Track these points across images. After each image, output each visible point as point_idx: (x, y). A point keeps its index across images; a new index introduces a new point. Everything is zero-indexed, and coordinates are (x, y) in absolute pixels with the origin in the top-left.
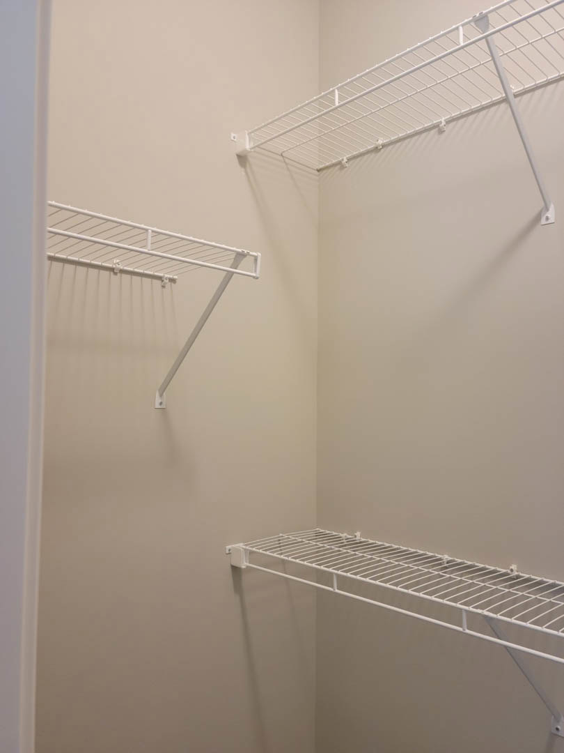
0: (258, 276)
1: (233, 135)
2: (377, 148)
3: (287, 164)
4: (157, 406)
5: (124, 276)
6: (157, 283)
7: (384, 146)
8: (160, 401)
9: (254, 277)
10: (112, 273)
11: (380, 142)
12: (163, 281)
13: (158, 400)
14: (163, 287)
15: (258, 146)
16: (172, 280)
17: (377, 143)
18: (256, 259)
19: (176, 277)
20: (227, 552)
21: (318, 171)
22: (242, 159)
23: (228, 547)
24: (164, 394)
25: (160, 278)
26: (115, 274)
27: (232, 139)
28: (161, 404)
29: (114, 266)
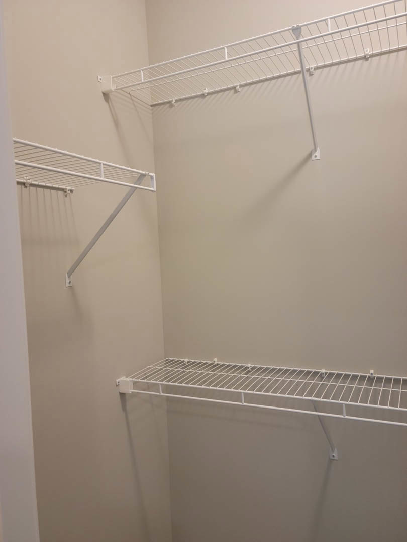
0: (155, 190)
1: (99, 77)
2: (204, 95)
3: (132, 100)
4: (68, 285)
5: (32, 188)
6: (60, 193)
7: (209, 94)
8: (69, 281)
9: (152, 191)
10: (23, 186)
11: (206, 91)
12: (66, 192)
13: (68, 281)
14: (66, 196)
15: (121, 89)
16: (71, 191)
17: (205, 91)
18: (152, 177)
19: (73, 188)
20: (117, 384)
21: (152, 106)
22: (106, 96)
23: (117, 381)
24: (71, 276)
25: (63, 190)
26: (26, 187)
27: (99, 80)
28: (70, 282)
29: (25, 181)
